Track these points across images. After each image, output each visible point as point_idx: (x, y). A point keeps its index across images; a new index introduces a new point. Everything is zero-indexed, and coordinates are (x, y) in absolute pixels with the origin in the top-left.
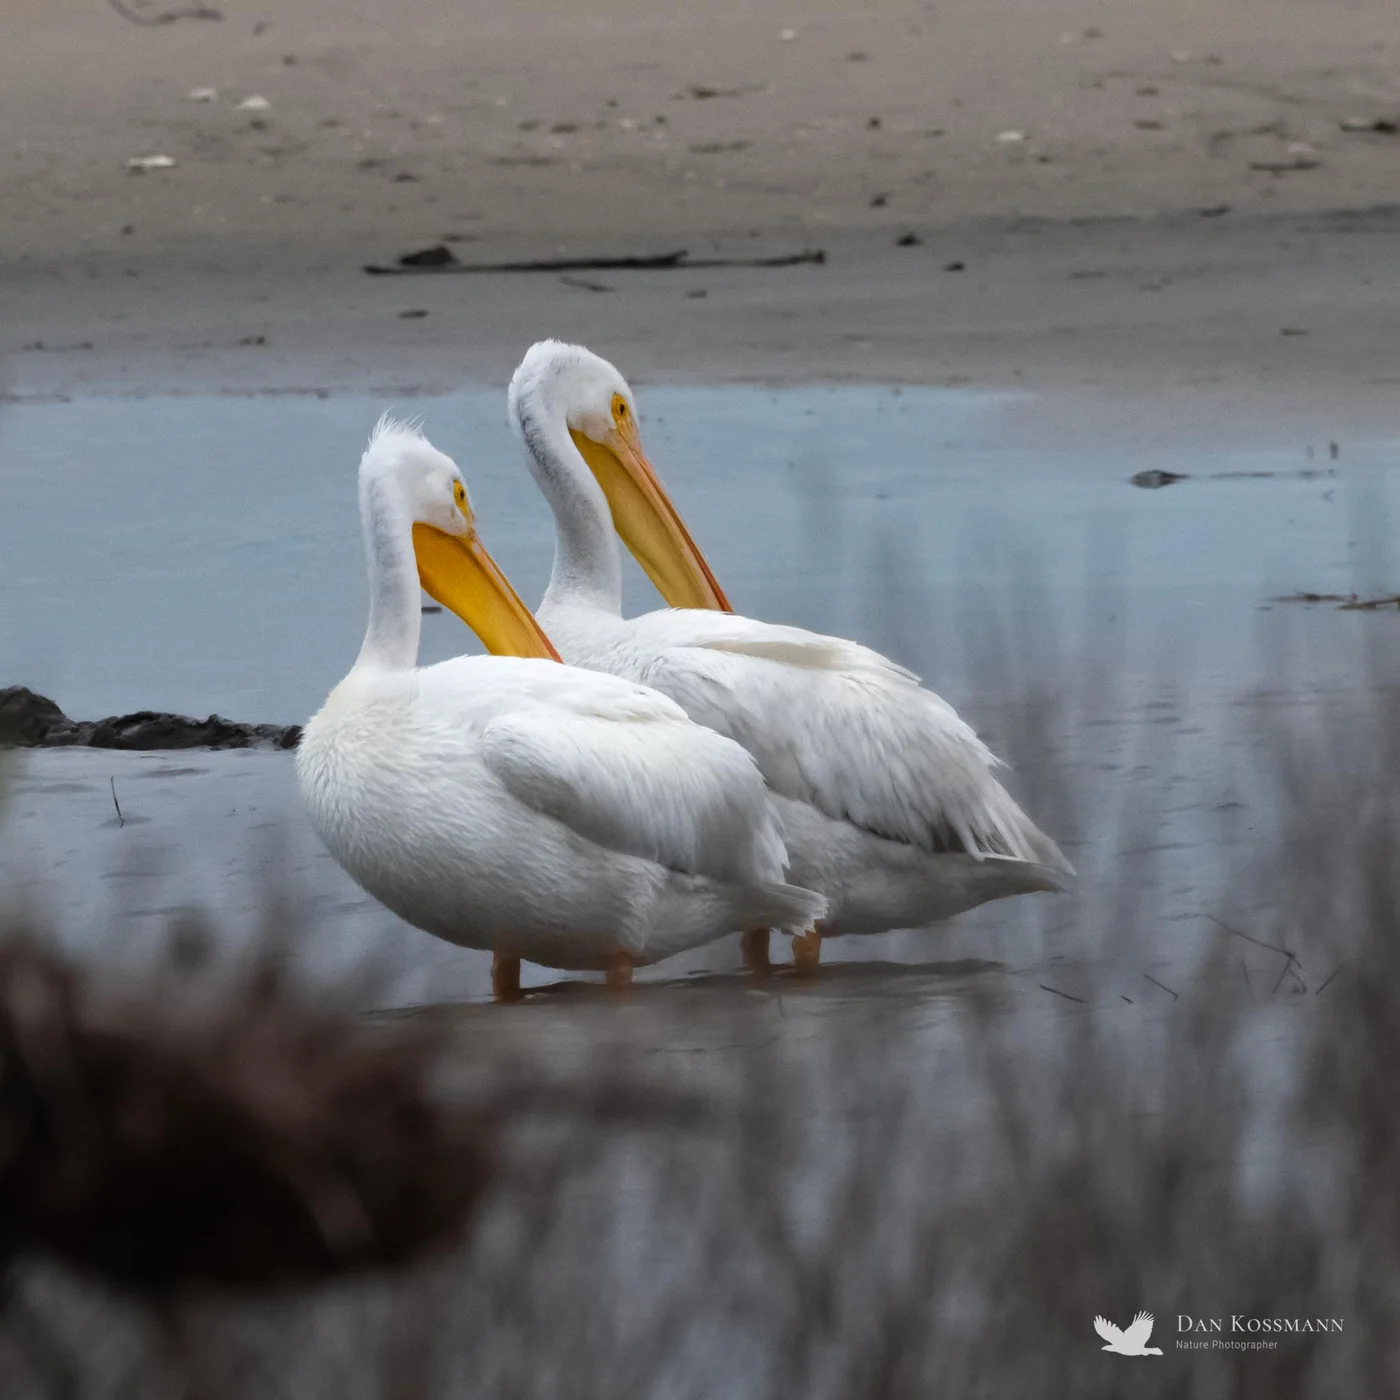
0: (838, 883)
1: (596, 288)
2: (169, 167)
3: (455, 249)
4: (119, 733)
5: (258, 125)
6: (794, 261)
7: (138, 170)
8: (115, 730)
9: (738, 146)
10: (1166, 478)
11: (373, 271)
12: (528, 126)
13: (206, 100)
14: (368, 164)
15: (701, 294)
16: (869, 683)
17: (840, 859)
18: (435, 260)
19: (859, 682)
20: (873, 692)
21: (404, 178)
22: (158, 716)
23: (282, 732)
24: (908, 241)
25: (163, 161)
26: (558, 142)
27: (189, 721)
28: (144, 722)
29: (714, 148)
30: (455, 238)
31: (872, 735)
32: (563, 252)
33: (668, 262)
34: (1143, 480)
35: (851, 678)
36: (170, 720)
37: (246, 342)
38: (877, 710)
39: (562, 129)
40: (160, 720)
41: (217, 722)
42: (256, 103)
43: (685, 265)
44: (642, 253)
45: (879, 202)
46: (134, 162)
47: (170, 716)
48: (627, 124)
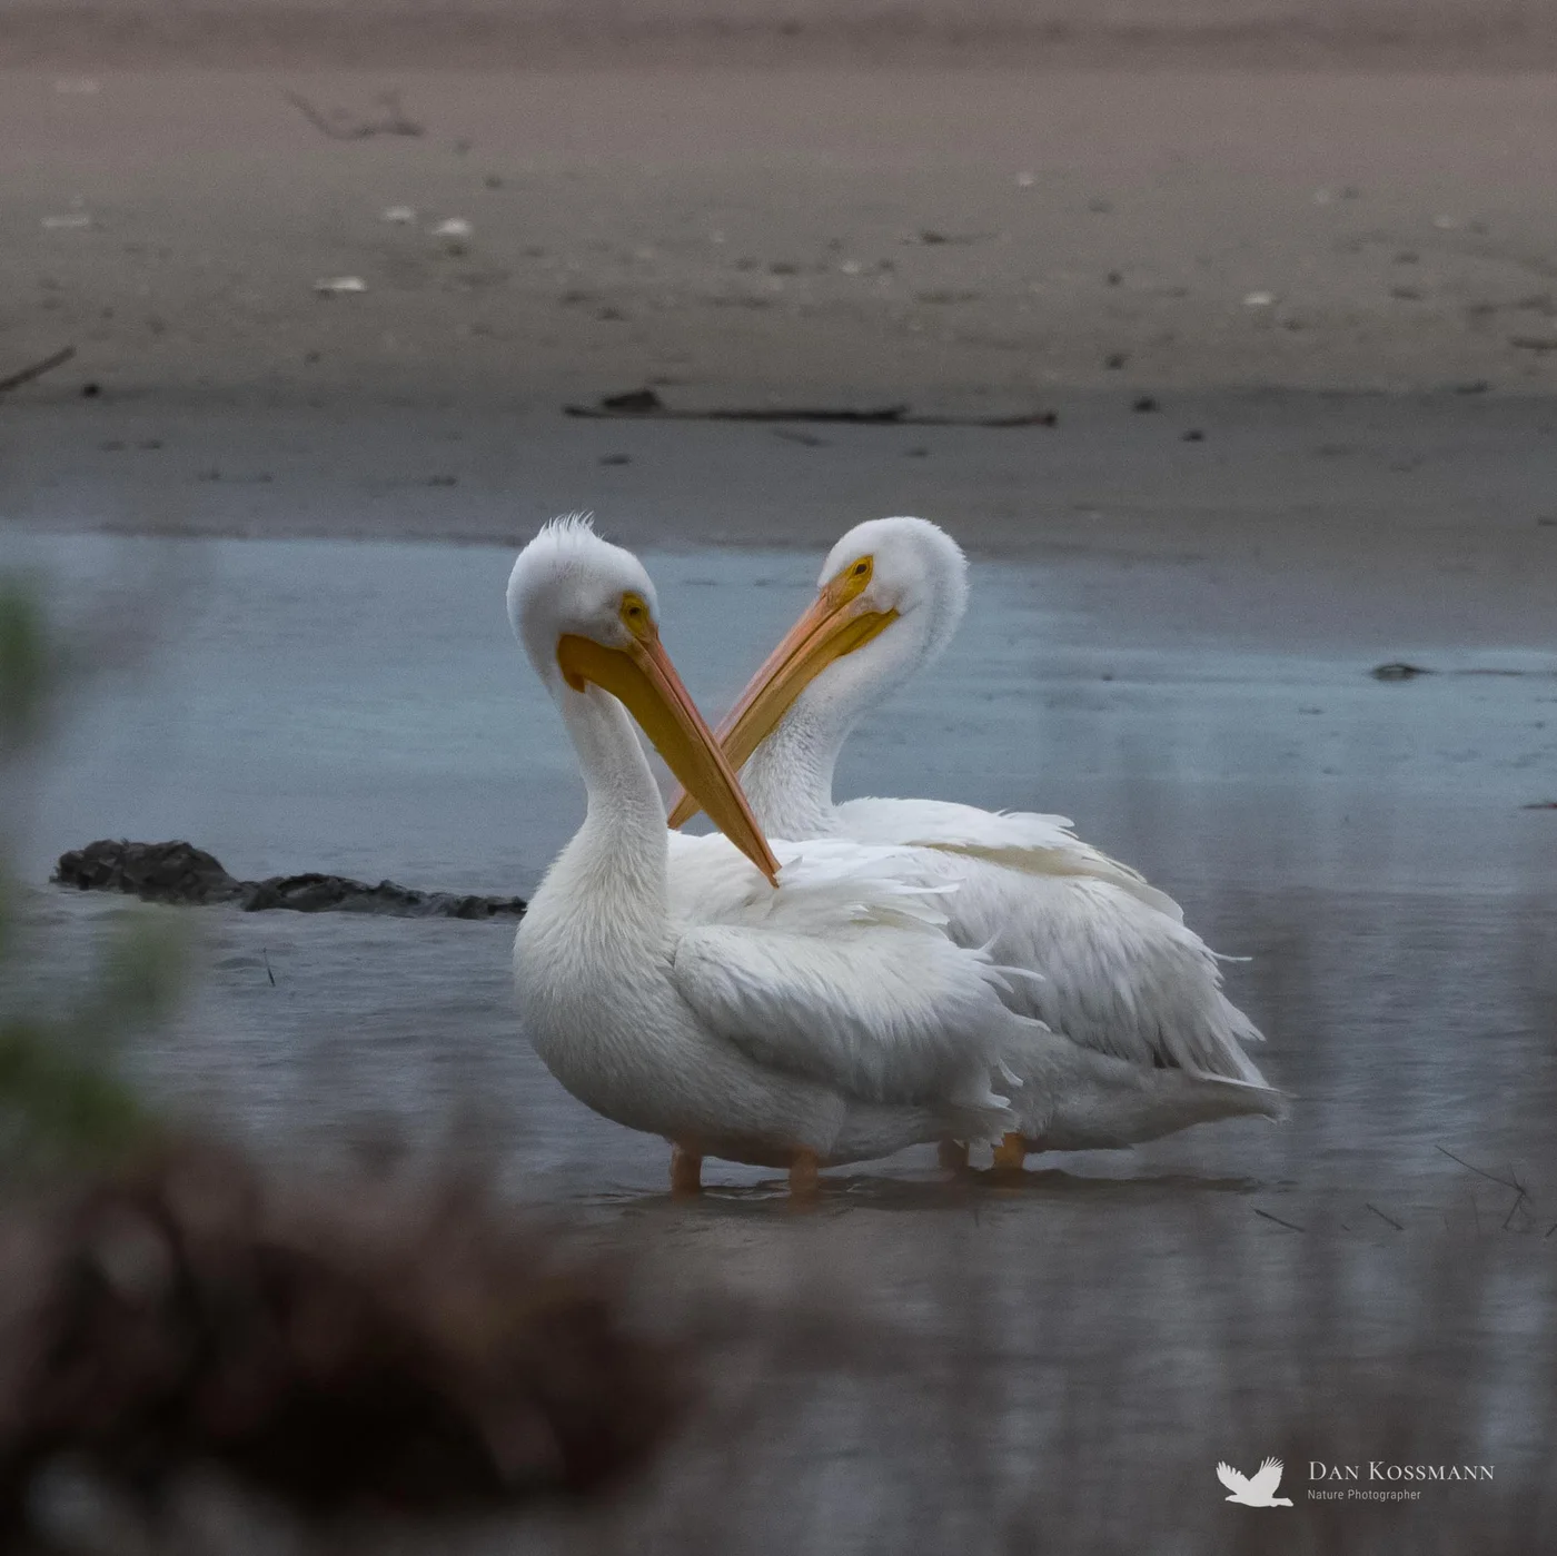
0: (1049, 1095)
1: (812, 442)
2: (358, 292)
3: (662, 393)
4: (283, 895)
5: (456, 249)
6: (1021, 422)
7: (327, 294)
8: (280, 892)
9: (968, 297)
10: (1408, 672)
11: (574, 412)
12: (745, 265)
13: (401, 223)
14: (573, 298)
15: (921, 453)
16: (1095, 893)
17: (1051, 1071)
18: (639, 403)
19: (1085, 892)
20: (1097, 902)
21: (610, 314)
22: (327, 878)
23: (458, 902)
24: (1145, 406)
25: (354, 284)
26: (776, 284)
27: (360, 886)
28: (312, 885)
29: (942, 298)
30: (663, 381)
31: (1097, 947)
32: (778, 401)
33: (888, 417)
34: (1384, 674)
35: (1077, 886)
36: (339, 884)
37: (436, 481)
38: (1102, 922)
39: (782, 269)
40: (329, 883)
41: (389, 889)
42: (455, 227)
43: (903, 422)
44: (862, 406)
45: (1116, 362)
46: (321, 285)
47: (339, 880)
48: (850, 267)
